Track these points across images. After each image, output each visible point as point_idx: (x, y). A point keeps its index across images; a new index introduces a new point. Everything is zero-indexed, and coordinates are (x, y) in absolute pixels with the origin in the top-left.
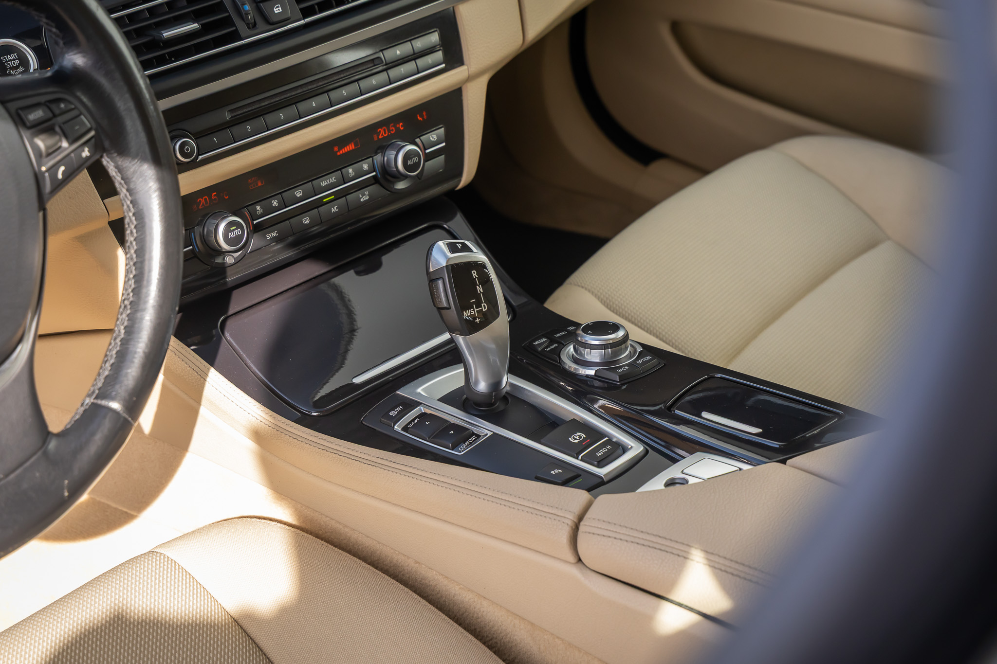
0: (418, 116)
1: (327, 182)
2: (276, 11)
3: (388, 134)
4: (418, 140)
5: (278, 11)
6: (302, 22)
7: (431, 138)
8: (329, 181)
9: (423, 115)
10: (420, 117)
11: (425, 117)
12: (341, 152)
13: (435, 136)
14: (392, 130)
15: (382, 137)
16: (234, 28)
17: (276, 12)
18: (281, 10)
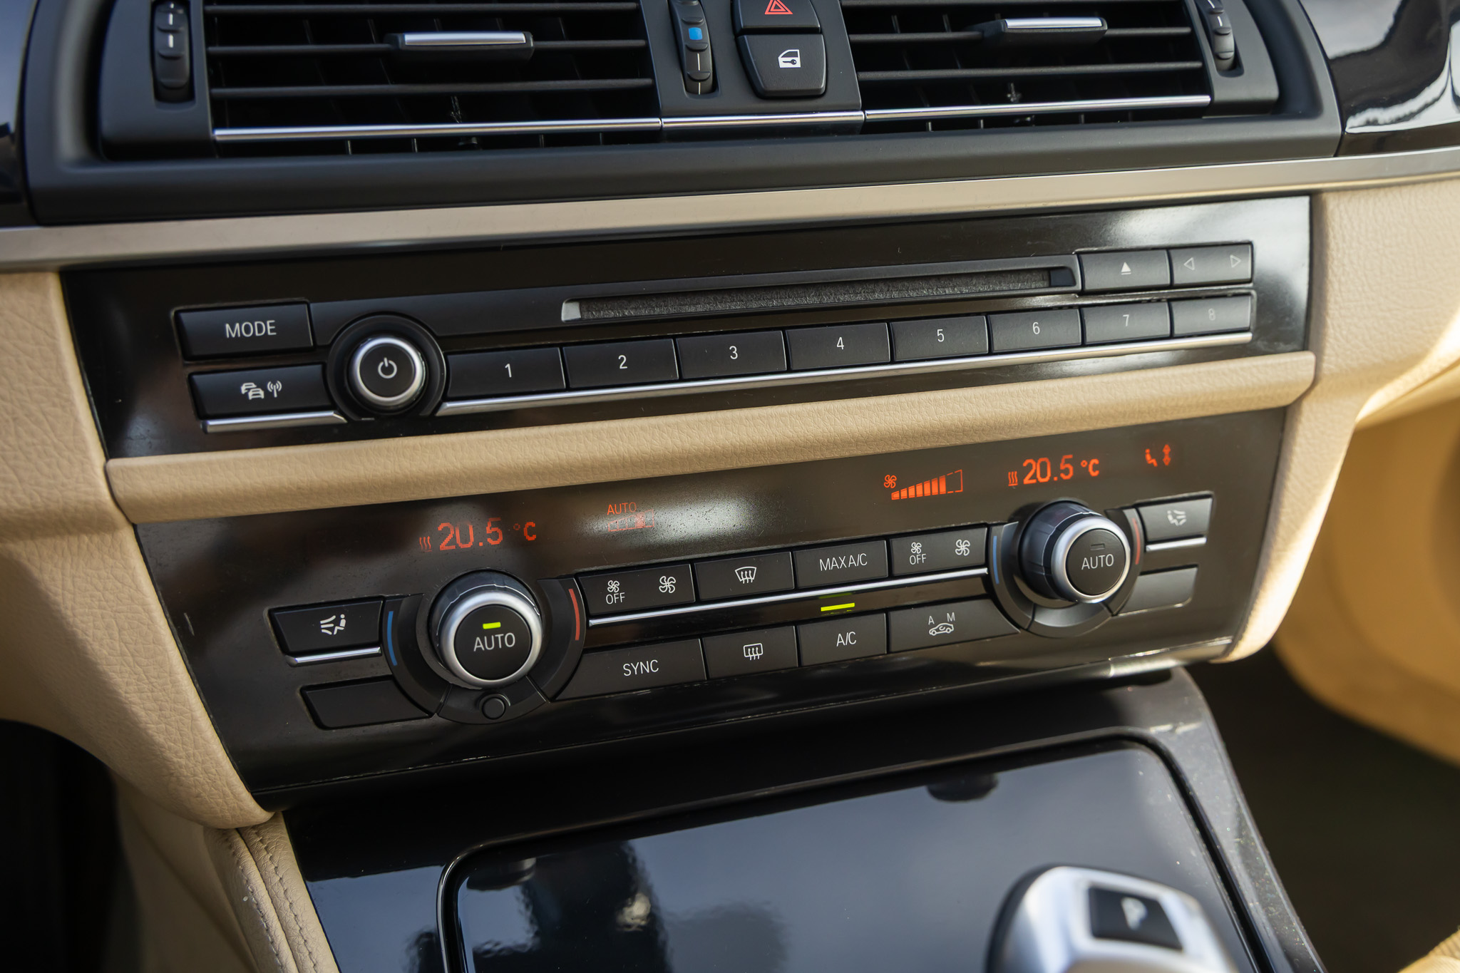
0: (1148, 451)
1: (839, 563)
2: (784, 62)
3: (1051, 478)
4: (1131, 514)
5: (790, 65)
6: (858, 116)
7: (1170, 518)
8: (847, 562)
9: (1163, 455)
10: (1153, 457)
11: (1167, 460)
12: (904, 494)
13: (1182, 515)
14: (1066, 472)
15: (1034, 481)
16: (648, 81)
17: (782, 65)
18: (798, 65)
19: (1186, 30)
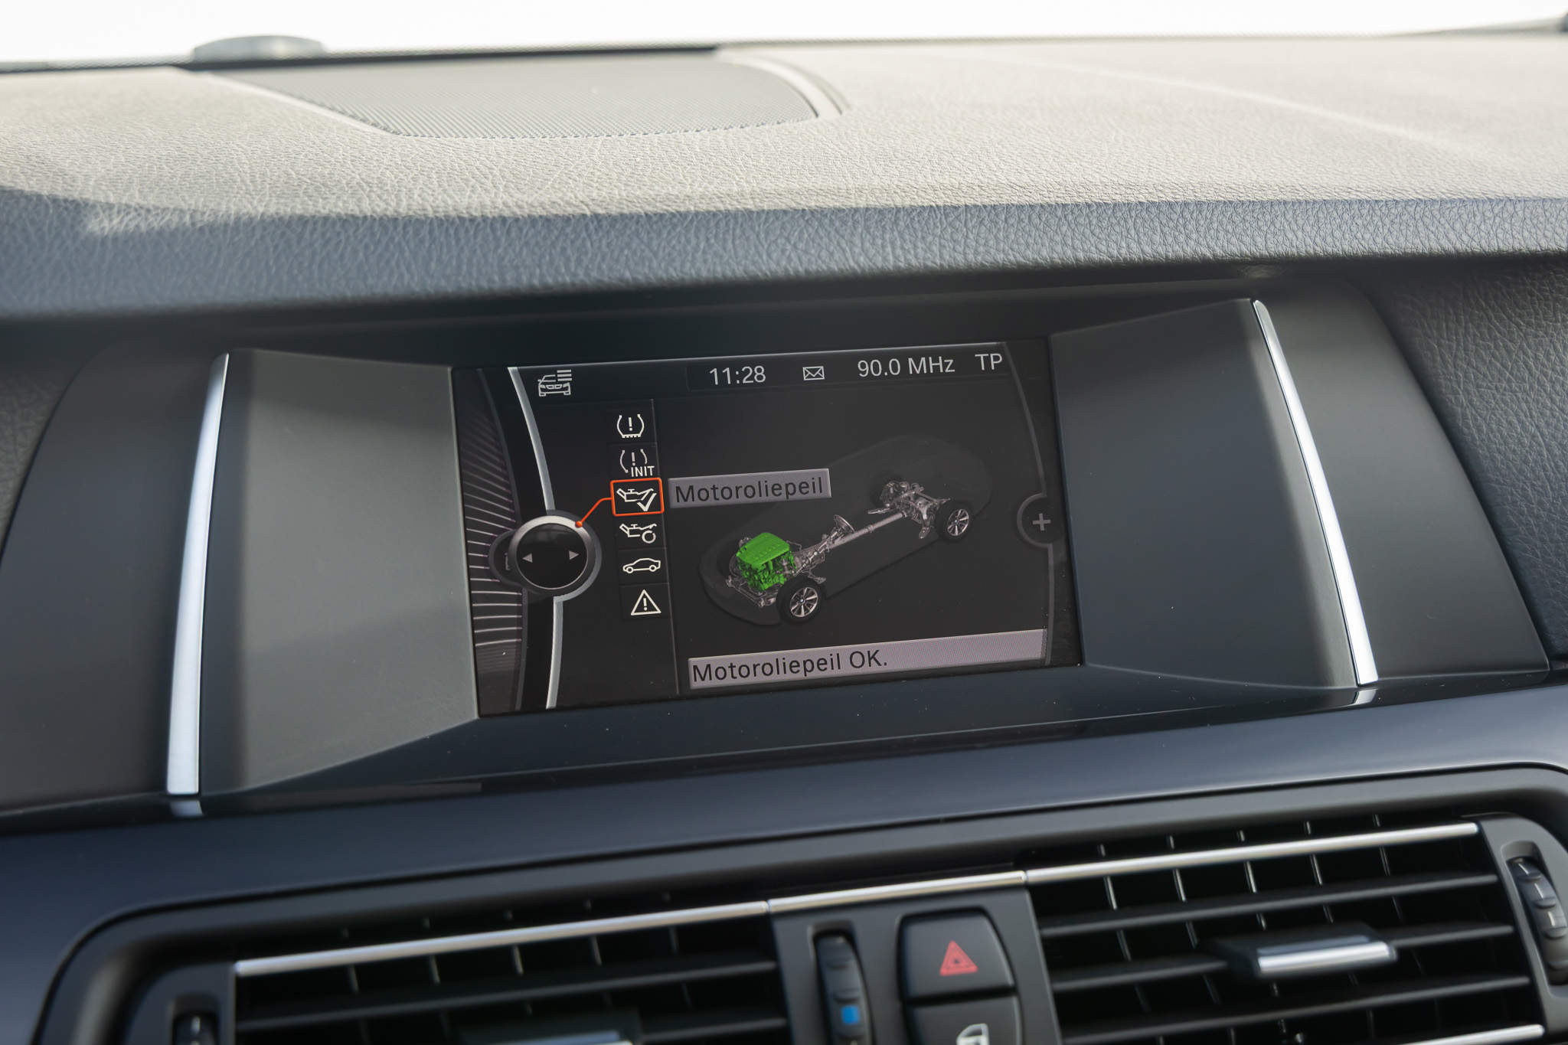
19: (1506, 930)
